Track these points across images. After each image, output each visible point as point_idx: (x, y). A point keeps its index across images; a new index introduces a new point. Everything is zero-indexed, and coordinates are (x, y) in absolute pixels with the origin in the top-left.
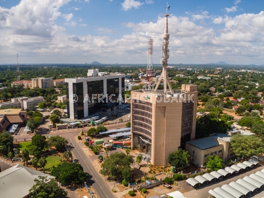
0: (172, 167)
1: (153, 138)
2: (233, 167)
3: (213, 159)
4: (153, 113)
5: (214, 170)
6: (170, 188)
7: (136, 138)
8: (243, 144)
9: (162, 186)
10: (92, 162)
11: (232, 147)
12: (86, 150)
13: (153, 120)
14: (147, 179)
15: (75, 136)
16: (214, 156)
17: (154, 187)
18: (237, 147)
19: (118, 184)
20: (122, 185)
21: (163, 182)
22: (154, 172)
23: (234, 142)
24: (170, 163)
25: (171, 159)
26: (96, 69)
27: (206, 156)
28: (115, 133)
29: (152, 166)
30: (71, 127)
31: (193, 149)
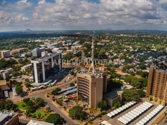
0: (100, 109)
1: (90, 96)
2: (125, 105)
3: (117, 103)
4: (90, 85)
5: (118, 108)
6: (101, 119)
7: (80, 95)
8: (129, 94)
9: (97, 119)
10: (61, 110)
11: (124, 96)
12: (55, 104)
13: (90, 88)
14: (90, 116)
15: (44, 95)
16: (117, 101)
17: (94, 120)
18: (126, 96)
19: (78, 121)
20: (80, 121)
21: (98, 117)
22: (92, 112)
23: (125, 93)
24: (99, 107)
25: (99, 105)
26: (46, 52)
27: (113, 101)
28: (66, 91)
29: (90, 109)
30: (39, 89)
31: (107, 98)
